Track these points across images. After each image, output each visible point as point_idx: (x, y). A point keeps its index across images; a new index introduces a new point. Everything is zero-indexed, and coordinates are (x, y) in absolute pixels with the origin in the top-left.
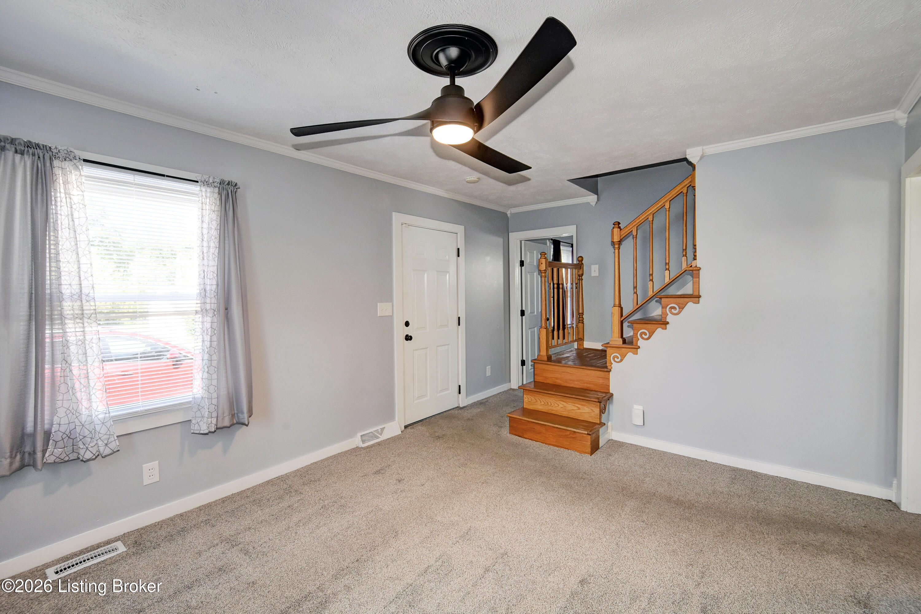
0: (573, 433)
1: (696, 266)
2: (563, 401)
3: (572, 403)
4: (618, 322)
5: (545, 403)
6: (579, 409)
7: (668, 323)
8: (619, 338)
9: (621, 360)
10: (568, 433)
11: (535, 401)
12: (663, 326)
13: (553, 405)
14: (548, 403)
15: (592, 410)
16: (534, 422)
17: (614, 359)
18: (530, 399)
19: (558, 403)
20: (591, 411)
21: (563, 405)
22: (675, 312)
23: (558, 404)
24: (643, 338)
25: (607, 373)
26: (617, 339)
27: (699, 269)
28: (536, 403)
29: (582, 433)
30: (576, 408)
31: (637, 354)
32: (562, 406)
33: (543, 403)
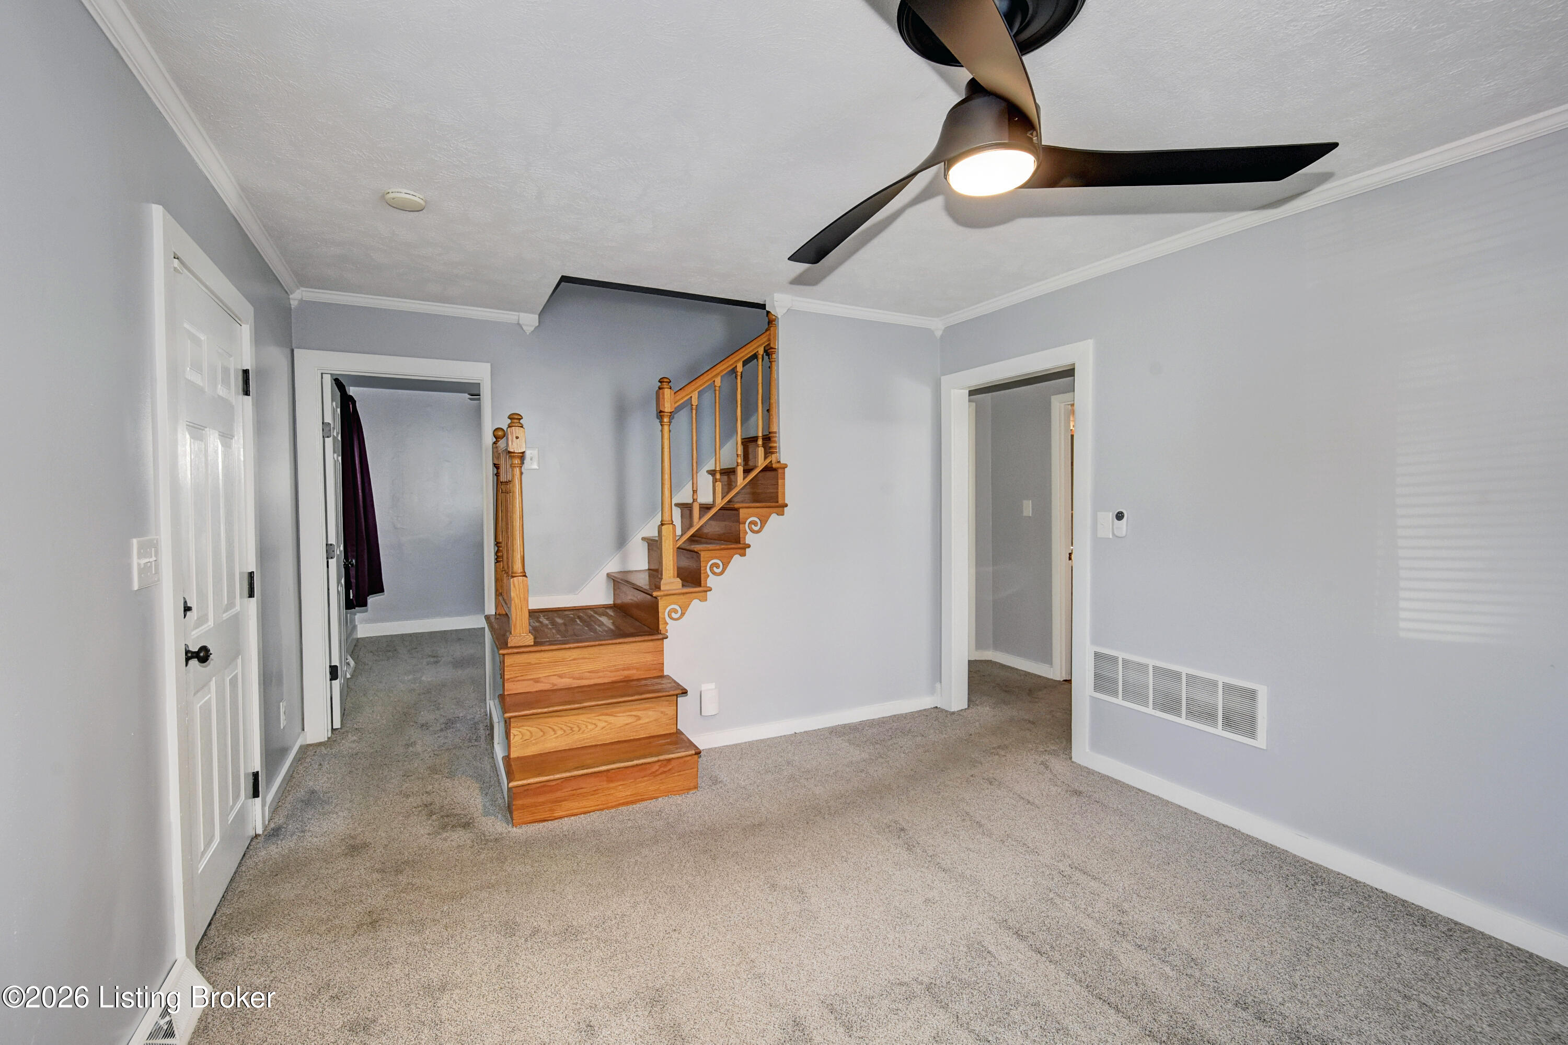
0: (665, 763)
1: (779, 462)
2: (607, 715)
3: (624, 712)
4: (673, 551)
5: (565, 731)
6: (639, 718)
7: (749, 546)
8: (674, 577)
9: (683, 614)
10: (656, 767)
11: (541, 734)
12: (740, 551)
13: (583, 727)
14: (572, 728)
15: (662, 712)
16: (575, 777)
17: (670, 616)
18: (528, 733)
19: (594, 721)
20: (662, 715)
21: (606, 722)
22: (756, 528)
23: (595, 724)
24: (714, 573)
25: (659, 642)
26: (673, 580)
27: (784, 466)
28: (543, 738)
29: (682, 757)
30: (630, 720)
31: (706, 600)
32: (604, 724)
33: (560, 732)
